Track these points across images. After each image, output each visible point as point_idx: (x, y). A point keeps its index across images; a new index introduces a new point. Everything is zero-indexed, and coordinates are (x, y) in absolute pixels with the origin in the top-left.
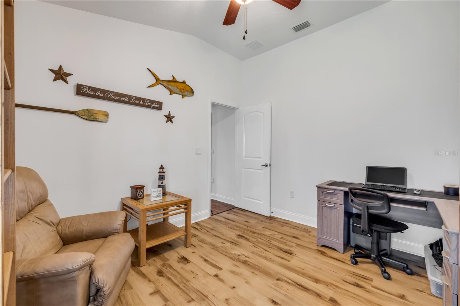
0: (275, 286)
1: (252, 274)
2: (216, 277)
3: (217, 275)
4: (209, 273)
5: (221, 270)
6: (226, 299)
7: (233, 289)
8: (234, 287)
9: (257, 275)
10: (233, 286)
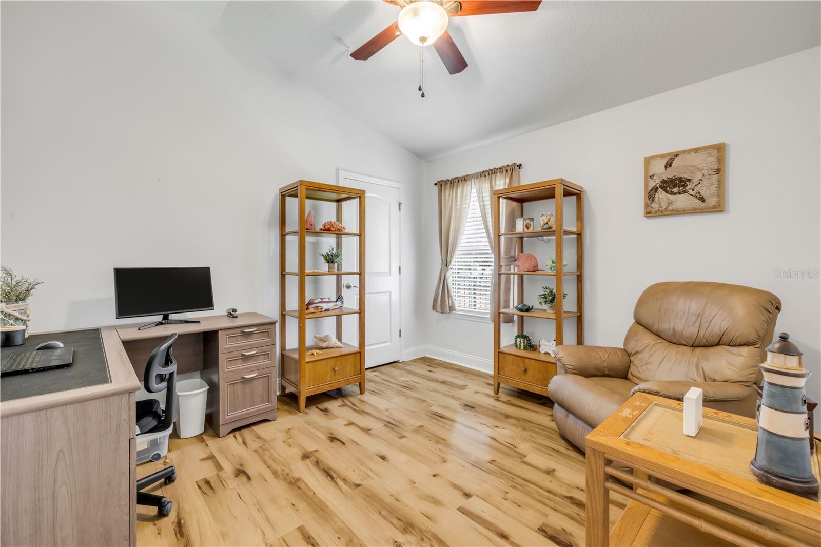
0: (369, 476)
1: (401, 497)
2: (467, 493)
3: (466, 497)
4: (483, 501)
5: (460, 507)
6: (445, 462)
7: (436, 474)
8: (434, 476)
9: (391, 495)
10: (437, 477)
